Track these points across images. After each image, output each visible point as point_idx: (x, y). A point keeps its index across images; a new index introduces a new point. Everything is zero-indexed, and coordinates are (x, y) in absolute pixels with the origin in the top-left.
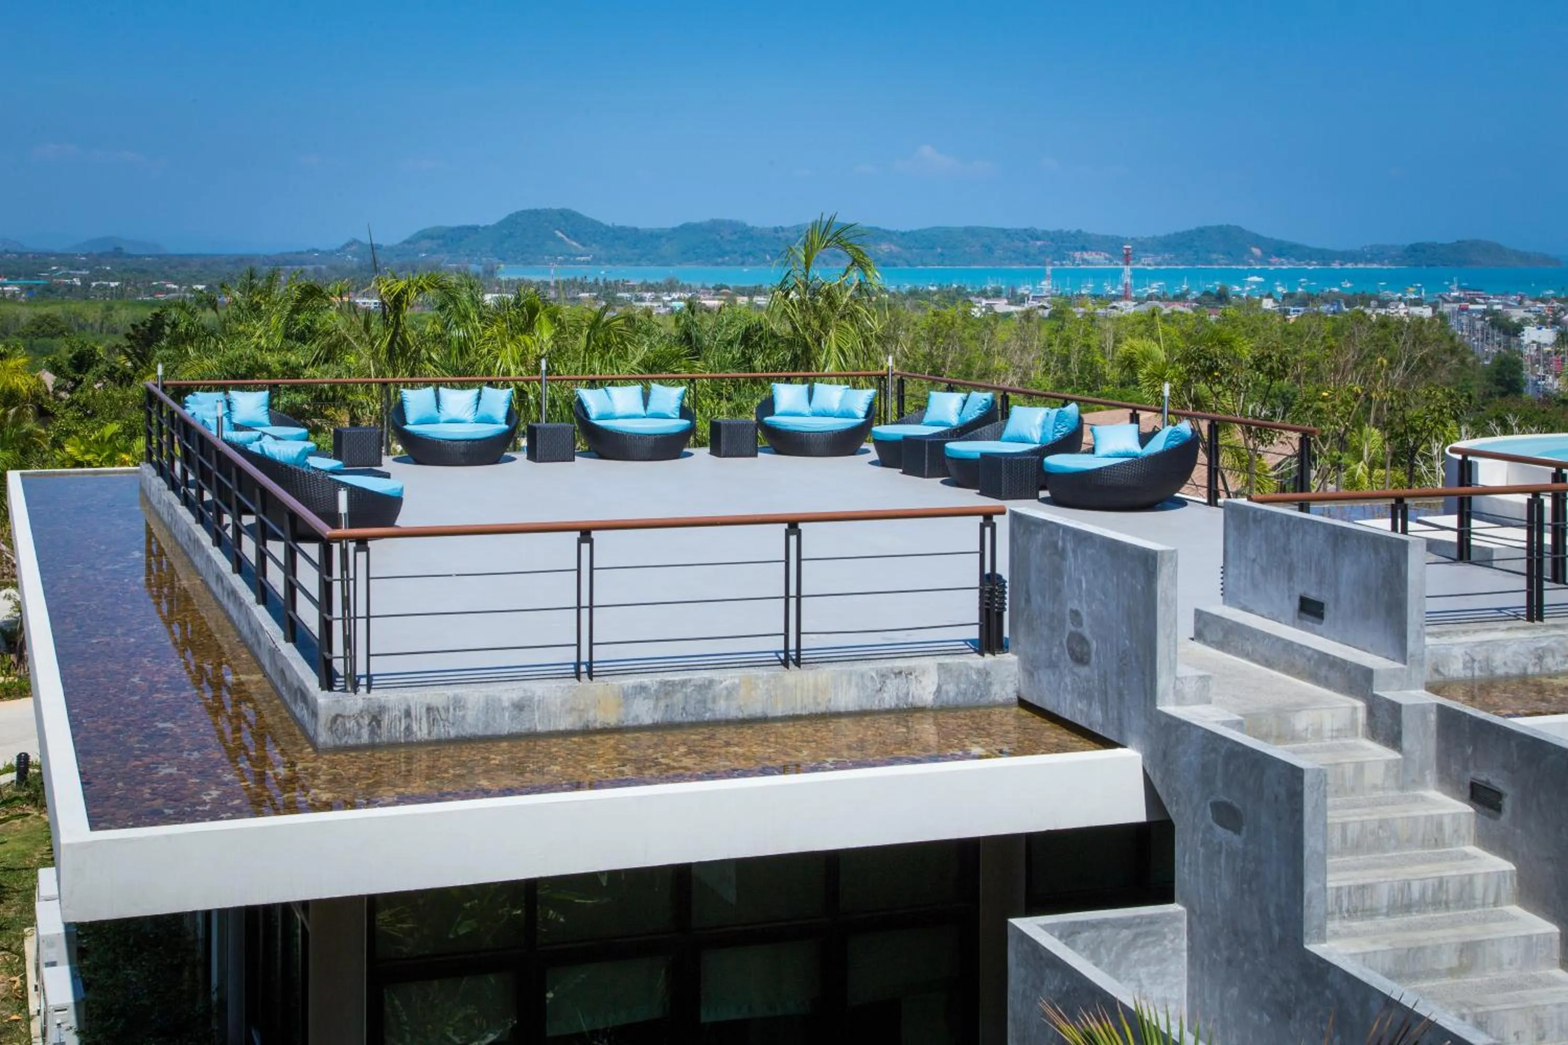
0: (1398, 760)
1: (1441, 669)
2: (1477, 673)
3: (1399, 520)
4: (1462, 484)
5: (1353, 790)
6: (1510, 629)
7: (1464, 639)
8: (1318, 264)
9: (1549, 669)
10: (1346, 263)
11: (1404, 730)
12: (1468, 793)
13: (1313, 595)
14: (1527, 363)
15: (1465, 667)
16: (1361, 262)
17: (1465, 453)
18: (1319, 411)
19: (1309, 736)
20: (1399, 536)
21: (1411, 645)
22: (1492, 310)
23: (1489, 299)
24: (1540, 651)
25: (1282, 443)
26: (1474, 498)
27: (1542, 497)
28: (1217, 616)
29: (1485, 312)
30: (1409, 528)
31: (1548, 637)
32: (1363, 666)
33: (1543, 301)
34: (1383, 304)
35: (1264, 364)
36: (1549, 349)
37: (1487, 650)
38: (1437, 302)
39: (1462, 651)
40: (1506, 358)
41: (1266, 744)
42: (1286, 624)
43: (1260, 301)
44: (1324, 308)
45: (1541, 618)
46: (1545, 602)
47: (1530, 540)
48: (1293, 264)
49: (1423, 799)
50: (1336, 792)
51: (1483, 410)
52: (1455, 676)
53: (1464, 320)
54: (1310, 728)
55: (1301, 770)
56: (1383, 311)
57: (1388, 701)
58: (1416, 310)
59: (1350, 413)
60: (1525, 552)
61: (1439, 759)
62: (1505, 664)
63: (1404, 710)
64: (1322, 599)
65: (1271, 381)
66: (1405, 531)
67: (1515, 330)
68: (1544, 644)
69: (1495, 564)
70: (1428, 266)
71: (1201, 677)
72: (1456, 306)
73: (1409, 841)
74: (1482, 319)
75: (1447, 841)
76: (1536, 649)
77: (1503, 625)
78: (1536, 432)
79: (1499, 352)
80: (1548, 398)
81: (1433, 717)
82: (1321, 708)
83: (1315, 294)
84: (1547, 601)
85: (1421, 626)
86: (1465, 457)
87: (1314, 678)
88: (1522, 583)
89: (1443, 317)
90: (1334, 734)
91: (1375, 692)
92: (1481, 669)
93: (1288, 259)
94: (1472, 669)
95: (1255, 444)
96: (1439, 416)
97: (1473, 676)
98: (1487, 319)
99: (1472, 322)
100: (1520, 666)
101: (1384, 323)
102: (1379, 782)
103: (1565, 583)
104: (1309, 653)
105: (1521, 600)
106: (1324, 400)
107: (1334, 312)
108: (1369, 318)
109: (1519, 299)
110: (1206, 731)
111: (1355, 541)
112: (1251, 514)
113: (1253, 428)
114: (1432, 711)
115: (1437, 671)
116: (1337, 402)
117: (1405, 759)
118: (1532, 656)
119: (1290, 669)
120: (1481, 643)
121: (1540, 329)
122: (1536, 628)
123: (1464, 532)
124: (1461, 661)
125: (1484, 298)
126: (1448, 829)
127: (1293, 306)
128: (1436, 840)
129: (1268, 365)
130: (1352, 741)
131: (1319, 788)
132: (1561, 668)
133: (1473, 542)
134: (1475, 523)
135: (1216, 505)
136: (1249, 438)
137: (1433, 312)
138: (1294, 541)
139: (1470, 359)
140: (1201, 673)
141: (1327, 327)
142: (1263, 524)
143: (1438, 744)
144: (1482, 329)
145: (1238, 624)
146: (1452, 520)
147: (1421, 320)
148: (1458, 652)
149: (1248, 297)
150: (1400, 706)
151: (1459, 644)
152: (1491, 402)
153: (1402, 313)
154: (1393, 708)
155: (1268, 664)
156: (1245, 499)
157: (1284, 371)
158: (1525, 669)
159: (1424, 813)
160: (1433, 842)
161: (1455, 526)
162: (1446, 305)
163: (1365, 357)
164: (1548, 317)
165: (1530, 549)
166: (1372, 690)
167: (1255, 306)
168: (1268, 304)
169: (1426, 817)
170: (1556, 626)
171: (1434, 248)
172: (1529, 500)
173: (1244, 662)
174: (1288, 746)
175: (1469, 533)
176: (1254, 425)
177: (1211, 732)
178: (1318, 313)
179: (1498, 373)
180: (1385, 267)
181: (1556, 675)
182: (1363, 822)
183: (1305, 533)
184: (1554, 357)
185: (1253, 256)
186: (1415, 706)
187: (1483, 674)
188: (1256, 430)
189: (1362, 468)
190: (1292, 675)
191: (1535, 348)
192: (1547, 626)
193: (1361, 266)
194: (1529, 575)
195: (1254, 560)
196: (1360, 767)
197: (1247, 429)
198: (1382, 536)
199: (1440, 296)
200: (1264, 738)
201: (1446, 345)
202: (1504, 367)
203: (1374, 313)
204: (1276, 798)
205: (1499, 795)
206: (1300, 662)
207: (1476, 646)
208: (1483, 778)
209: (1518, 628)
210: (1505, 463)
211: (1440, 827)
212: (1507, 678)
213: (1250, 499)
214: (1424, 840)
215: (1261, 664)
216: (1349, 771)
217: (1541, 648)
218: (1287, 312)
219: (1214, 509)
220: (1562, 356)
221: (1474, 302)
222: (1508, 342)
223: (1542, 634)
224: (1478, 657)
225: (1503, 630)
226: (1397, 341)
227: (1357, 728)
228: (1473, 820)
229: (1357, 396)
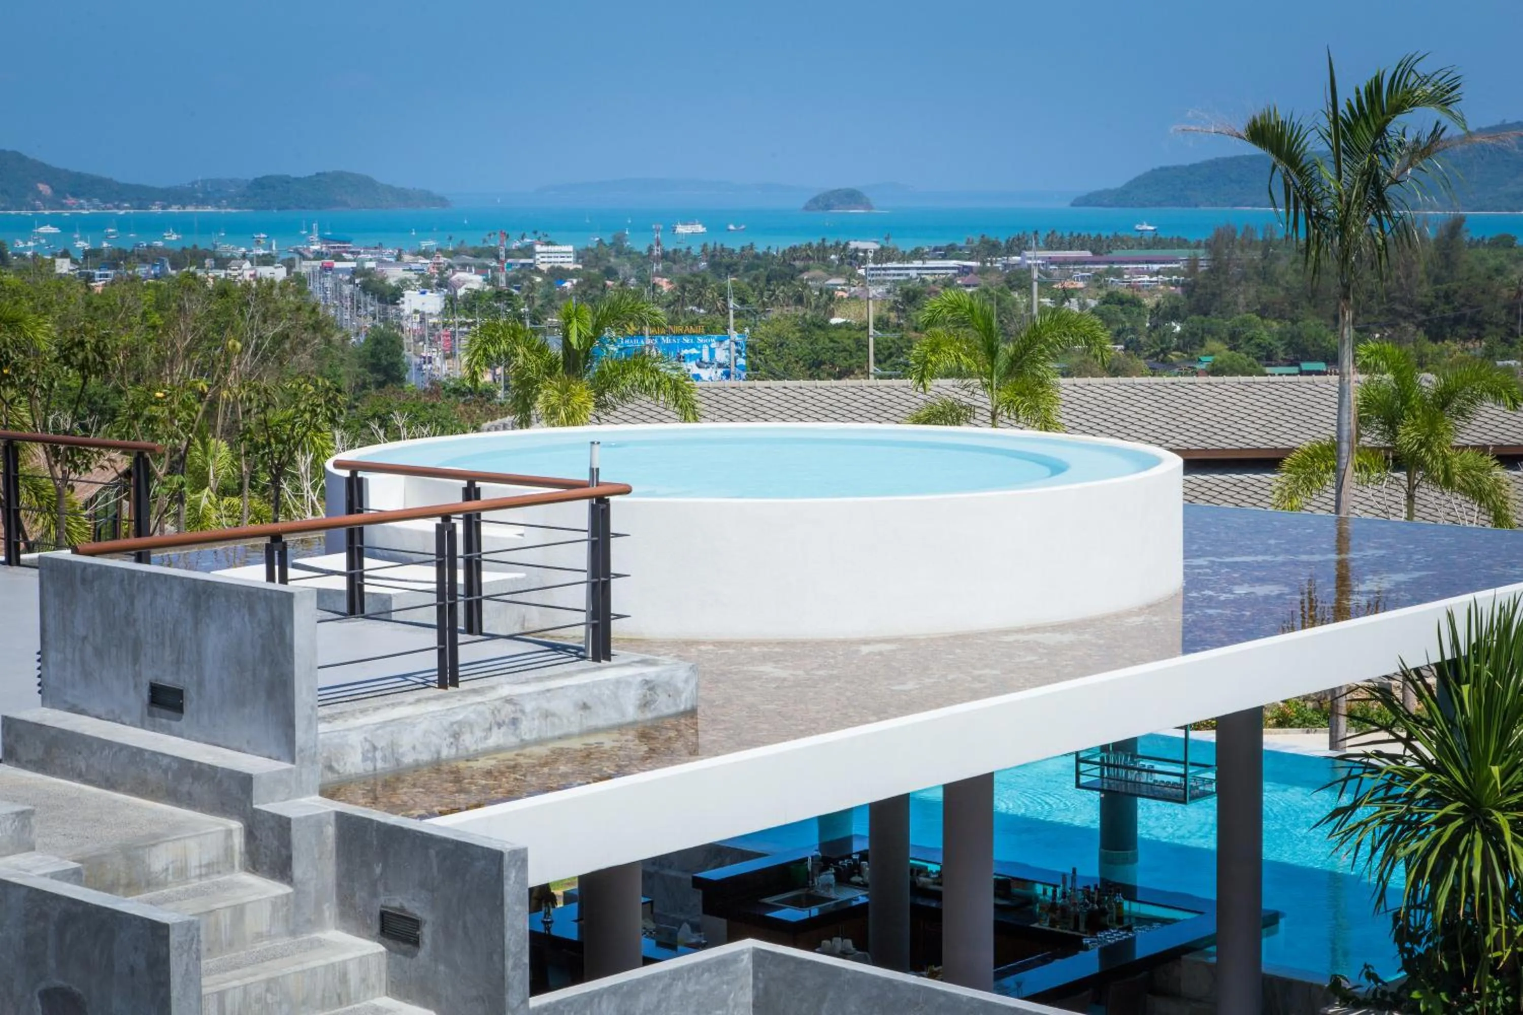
0: (288, 895)
1: (335, 764)
2: (380, 765)
3: (277, 568)
4: (351, 511)
5: (231, 944)
6: (418, 701)
7: (362, 720)
8: (132, 207)
9: (467, 749)
10: (170, 206)
11: (295, 854)
12: (377, 928)
13: (168, 680)
14: (407, 340)
15: (365, 759)
16: (191, 204)
17: (354, 467)
18: (152, 419)
19: (170, 878)
20: (277, 586)
21: (300, 736)
22: (363, 268)
23: (359, 253)
24: (455, 727)
25: (102, 467)
26: (366, 528)
27: (453, 521)
28: (36, 724)
29: (354, 272)
30: (290, 577)
31: (464, 707)
32: (240, 773)
33: (426, 254)
34: (222, 263)
35: (75, 355)
36: (435, 320)
37: (392, 733)
38: (292, 259)
39: (361, 738)
40: (382, 333)
41: (114, 897)
42: (132, 724)
43: (53, 262)
44: (141, 270)
45: (455, 683)
46: (460, 662)
47: (440, 581)
48: (97, 207)
49: (321, 944)
50: (209, 950)
51: (356, 407)
52: (353, 771)
53: (329, 283)
54: (171, 867)
55: (166, 927)
56: (222, 274)
57: (273, 816)
58: (265, 271)
59: (194, 422)
60: (435, 596)
61: (339, 885)
62: (414, 748)
63: (293, 826)
64: (179, 685)
65: (85, 378)
66: (284, 580)
67: (391, 296)
68: (460, 717)
69: (394, 615)
70: (279, 209)
71: (19, 814)
72: (318, 264)
73: (304, 1003)
74: (351, 281)
75: (352, 996)
76: (452, 724)
77: (410, 697)
78: (428, 435)
79: (374, 326)
80: (437, 389)
81: (330, 831)
82: (185, 838)
83: (129, 250)
84: (462, 660)
85: (313, 708)
86: (354, 473)
87: (174, 797)
88: (431, 638)
89: (301, 280)
90: (204, 871)
91: (255, 806)
92: (384, 759)
93: (89, 200)
94: (374, 759)
95: (64, 472)
96: (312, 418)
97: (375, 769)
98: (357, 281)
99: (337, 284)
100: (433, 749)
101: (224, 291)
102: (264, 929)
103: (481, 633)
104: (165, 762)
105: (431, 661)
106: (157, 402)
107: (156, 277)
108: (203, 283)
109: (396, 253)
110: (31, 890)
111: (223, 599)
112: (78, 572)
113: (62, 447)
114: (328, 823)
115: (330, 768)
116: (176, 405)
117: (298, 892)
118: (446, 735)
119: (141, 788)
120: (385, 724)
121: (424, 293)
122: (451, 696)
123: (355, 577)
124: (360, 750)
125: (352, 253)
126: (354, 978)
127: (100, 269)
128: (339, 996)
129: (81, 356)
130: (227, 877)
131: (190, 948)
132: (481, 746)
133: (367, 589)
134: (368, 563)
135: (18, 563)
136: (56, 462)
137: (288, 273)
138: (141, 604)
139: (338, 337)
140: (18, 808)
141: (149, 297)
142: (96, 584)
143: (338, 864)
144: (352, 294)
145: (63, 732)
146: (339, 561)
147: (272, 284)
148: (355, 739)
149: (35, 255)
150: (288, 821)
151: (355, 728)
152: (365, 396)
153: (247, 275)
154: (281, 826)
155: (110, 784)
156: (69, 551)
157: (103, 363)
158: (439, 753)
159: (322, 962)
160: (335, 999)
161: (343, 568)
162: (304, 263)
163: (200, 340)
164: (433, 278)
165: (440, 593)
166: (251, 804)
167: (44, 270)
168: (63, 266)
169: (327, 967)
170: (475, 691)
171: (288, 182)
172: (437, 525)
173: (76, 785)
174: (141, 897)
175: (362, 576)
176: (62, 443)
177: (37, 890)
178: (133, 279)
179: (373, 355)
180: (223, 211)
181: (475, 756)
182: (246, 986)
183: (155, 593)
184: (442, 331)
185: (39, 195)
186: (308, 818)
187: (387, 766)
188: (65, 450)
189: (208, 496)
190: (142, 796)
191: (418, 320)
192: (463, 692)
193: (190, 209)
194: (440, 628)
195: (85, 638)
196: (239, 911)
197: (53, 452)
198: (258, 589)
199: (297, 251)
200: (110, 888)
201: (305, 317)
202: (380, 348)
203: (212, 275)
204: (132, 970)
205: (416, 923)
206: (153, 776)
207: (378, 729)
208: (396, 904)
209: (428, 699)
210: (401, 479)
211: (344, 978)
212: (417, 767)
213: (76, 551)
214: (323, 997)
215: (99, 786)
216: (225, 919)
217: (456, 722)
218: (90, 278)
219: (16, 569)
220: (452, 329)
221: (339, 258)
222: (385, 312)
223: (457, 704)
224: (380, 744)
225: (410, 704)
226: (242, 314)
227: (232, 857)
228: (384, 961)
229: (203, 395)
